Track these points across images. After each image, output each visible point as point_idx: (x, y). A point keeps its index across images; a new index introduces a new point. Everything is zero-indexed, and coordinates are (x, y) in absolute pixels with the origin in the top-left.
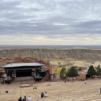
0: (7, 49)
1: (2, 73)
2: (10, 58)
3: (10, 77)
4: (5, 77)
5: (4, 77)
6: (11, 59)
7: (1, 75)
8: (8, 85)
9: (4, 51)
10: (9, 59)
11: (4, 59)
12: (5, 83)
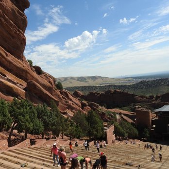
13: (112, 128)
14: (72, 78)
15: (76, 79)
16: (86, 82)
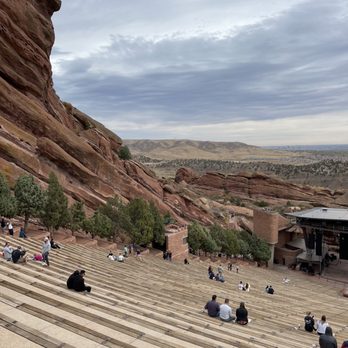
0: (335, 159)
1: (293, 233)
2: (339, 190)
3: (314, 251)
4: (302, 251)
5: (296, 249)
6: (341, 194)
7: (291, 240)
8: (307, 277)
9: (323, 164)
10: (335, 194)
11: (315, 193)
12: (300, 269)
13: (184, 233)
14: (189, 143)
15: (197, 145)
16: (215, 152)
